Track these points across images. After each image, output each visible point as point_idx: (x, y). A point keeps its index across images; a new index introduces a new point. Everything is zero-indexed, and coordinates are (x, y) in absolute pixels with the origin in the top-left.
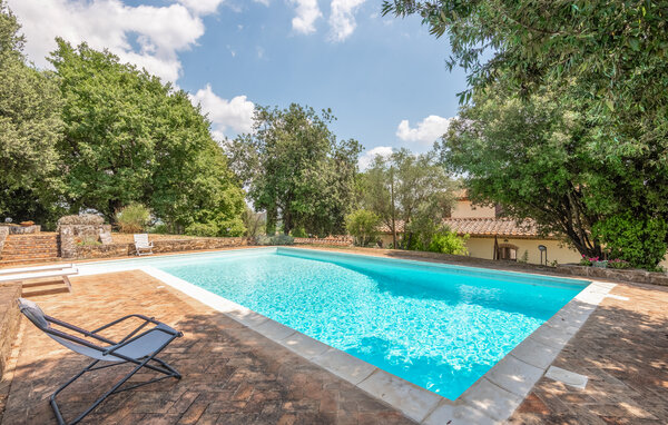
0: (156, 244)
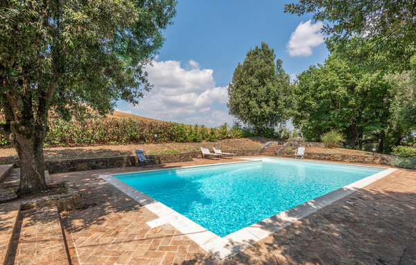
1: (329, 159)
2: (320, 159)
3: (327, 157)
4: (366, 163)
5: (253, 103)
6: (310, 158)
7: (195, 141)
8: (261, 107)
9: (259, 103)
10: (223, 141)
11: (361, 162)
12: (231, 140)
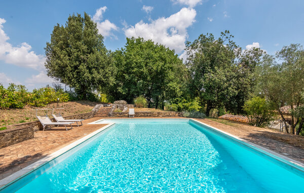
0: (136, 113)
1: (150, 116)
2: (144, 116)
3: (149, 115)
4: (171, 116)
5: (83, 67)
6: (137, 116)
7: (13, 107)
8: (91, 73)
9: (89, 69)
10: (51, 105)
11: (168, 116)
12: (60, 104)
